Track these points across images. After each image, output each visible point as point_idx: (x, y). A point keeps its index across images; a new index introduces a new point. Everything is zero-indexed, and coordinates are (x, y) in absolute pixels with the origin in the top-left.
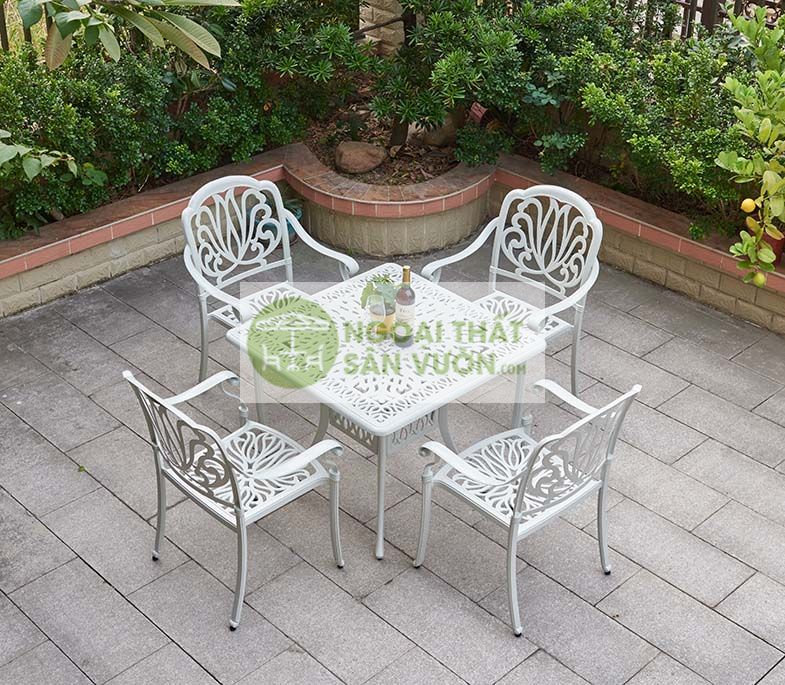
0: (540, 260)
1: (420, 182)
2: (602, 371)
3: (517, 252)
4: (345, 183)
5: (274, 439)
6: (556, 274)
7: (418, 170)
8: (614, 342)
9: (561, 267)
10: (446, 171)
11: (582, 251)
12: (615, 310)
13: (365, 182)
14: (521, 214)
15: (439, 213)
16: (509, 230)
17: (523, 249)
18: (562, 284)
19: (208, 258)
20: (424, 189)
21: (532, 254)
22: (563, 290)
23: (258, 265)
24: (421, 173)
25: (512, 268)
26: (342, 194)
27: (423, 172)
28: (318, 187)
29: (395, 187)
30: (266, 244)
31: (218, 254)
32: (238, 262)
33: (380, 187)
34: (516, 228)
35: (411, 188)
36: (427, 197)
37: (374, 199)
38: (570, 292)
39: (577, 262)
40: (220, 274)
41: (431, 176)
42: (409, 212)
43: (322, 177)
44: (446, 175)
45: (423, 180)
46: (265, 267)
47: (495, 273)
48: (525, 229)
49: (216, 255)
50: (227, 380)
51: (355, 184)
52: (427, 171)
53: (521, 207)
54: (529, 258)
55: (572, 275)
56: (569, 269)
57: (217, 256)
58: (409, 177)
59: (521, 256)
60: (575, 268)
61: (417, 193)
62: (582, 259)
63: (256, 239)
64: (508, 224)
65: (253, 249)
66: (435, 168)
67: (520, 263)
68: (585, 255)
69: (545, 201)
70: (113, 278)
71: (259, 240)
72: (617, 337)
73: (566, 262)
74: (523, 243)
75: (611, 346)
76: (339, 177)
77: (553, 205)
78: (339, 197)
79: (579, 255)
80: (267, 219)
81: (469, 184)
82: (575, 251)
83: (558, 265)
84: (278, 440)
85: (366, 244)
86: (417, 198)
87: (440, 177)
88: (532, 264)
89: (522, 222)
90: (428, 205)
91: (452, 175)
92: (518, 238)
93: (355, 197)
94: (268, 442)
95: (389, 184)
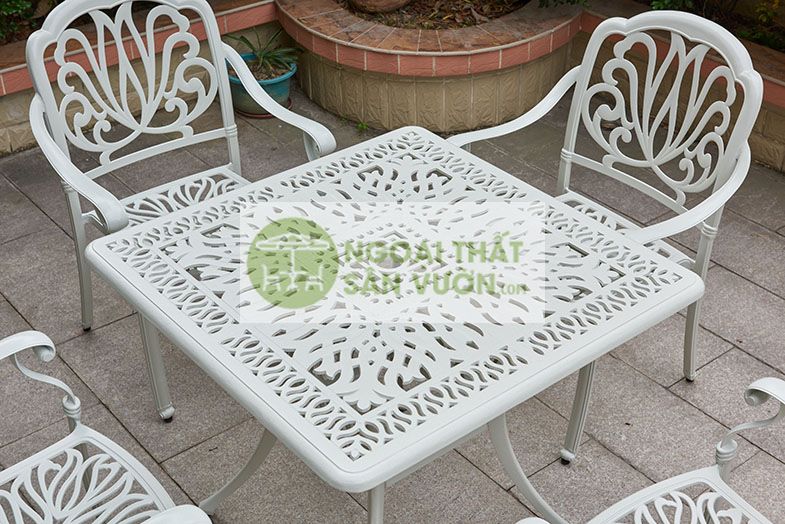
0: (646, 142)
1: (469, 25)
2: (741, 329)
3: (607, 128)
4: (357, 24)
5: (115, 468)
6: (672, 167)
7: (467, 10)
8: (757, 278)
9: (682, 156)
10: (507, 13)
11: (721, 129)
12: (756, 227)
13: (388, 24)
14: (619, 61)
15: (494, 73)
16: (598, 88)
17: (618, 123)
18: (681, 187)
19: (81, 120)
20: (472, 35)
21: (633, 131)
22: (682, 197)
23: (178, 135)
24: (471, 14)
25: (598, 153)
26: (350, 39)
27: (475, 13)
28: (319, 29)
29: (430, 32)
30: (192, 100)
31: (103, 115)
32: (140, 128)
33: (408, 32)
34: (609, 85)
35: (453, 33)
36: (475, 46)
37: (396, 48)
38: (694, 200)
39: (711, 148)
40: (106, 148)
41: (485, 19)
42: (449, 68)
43: (327, 16)
44: (506, 18)
45: (474, 23)
46: (190, 138)
47: (568, 161)
48: (624, 86)
49: (97, 115)
50: (33, 348)
51: (371, 26)
52: (480, 12)
53: (620, 48)
54: (628, 138)
55: (699, 171)
56: (695, 160)
57: (101, 116)
58: (454, 19)
59: (614, 134)
60: (706, 160)
61: (462, 42)
62: (720, 143)
63: (174, 91)
64: (596, 78)
65: (169, 108)
66: (493, 9)
67: (611, 147)
68: (726, 137)
69: (662, 37)
70: (14, 153)
71: (180, 94)
72: (761, 270)
73: (691, 148)
74: (619, 111)
75: (752, 286)
76: (352, 17)
77: (677, 45)
78: (345, 43)
79: (716, 135)
80: (192, 58)
81: (540, 29)
82: (709, 128)
83: (676, 152)
84: (123, 470)
85: (386, 114)
86: (461, 47)
87: (498, 21)
88: (632, 148)
89: (619, 74)
90: (477, 60)
91: (516, 18)
92: (612, 103)
93: (368, 44)
94: (104, 473)
95: (423, 27)
